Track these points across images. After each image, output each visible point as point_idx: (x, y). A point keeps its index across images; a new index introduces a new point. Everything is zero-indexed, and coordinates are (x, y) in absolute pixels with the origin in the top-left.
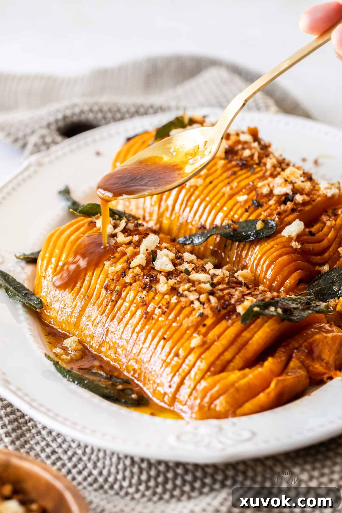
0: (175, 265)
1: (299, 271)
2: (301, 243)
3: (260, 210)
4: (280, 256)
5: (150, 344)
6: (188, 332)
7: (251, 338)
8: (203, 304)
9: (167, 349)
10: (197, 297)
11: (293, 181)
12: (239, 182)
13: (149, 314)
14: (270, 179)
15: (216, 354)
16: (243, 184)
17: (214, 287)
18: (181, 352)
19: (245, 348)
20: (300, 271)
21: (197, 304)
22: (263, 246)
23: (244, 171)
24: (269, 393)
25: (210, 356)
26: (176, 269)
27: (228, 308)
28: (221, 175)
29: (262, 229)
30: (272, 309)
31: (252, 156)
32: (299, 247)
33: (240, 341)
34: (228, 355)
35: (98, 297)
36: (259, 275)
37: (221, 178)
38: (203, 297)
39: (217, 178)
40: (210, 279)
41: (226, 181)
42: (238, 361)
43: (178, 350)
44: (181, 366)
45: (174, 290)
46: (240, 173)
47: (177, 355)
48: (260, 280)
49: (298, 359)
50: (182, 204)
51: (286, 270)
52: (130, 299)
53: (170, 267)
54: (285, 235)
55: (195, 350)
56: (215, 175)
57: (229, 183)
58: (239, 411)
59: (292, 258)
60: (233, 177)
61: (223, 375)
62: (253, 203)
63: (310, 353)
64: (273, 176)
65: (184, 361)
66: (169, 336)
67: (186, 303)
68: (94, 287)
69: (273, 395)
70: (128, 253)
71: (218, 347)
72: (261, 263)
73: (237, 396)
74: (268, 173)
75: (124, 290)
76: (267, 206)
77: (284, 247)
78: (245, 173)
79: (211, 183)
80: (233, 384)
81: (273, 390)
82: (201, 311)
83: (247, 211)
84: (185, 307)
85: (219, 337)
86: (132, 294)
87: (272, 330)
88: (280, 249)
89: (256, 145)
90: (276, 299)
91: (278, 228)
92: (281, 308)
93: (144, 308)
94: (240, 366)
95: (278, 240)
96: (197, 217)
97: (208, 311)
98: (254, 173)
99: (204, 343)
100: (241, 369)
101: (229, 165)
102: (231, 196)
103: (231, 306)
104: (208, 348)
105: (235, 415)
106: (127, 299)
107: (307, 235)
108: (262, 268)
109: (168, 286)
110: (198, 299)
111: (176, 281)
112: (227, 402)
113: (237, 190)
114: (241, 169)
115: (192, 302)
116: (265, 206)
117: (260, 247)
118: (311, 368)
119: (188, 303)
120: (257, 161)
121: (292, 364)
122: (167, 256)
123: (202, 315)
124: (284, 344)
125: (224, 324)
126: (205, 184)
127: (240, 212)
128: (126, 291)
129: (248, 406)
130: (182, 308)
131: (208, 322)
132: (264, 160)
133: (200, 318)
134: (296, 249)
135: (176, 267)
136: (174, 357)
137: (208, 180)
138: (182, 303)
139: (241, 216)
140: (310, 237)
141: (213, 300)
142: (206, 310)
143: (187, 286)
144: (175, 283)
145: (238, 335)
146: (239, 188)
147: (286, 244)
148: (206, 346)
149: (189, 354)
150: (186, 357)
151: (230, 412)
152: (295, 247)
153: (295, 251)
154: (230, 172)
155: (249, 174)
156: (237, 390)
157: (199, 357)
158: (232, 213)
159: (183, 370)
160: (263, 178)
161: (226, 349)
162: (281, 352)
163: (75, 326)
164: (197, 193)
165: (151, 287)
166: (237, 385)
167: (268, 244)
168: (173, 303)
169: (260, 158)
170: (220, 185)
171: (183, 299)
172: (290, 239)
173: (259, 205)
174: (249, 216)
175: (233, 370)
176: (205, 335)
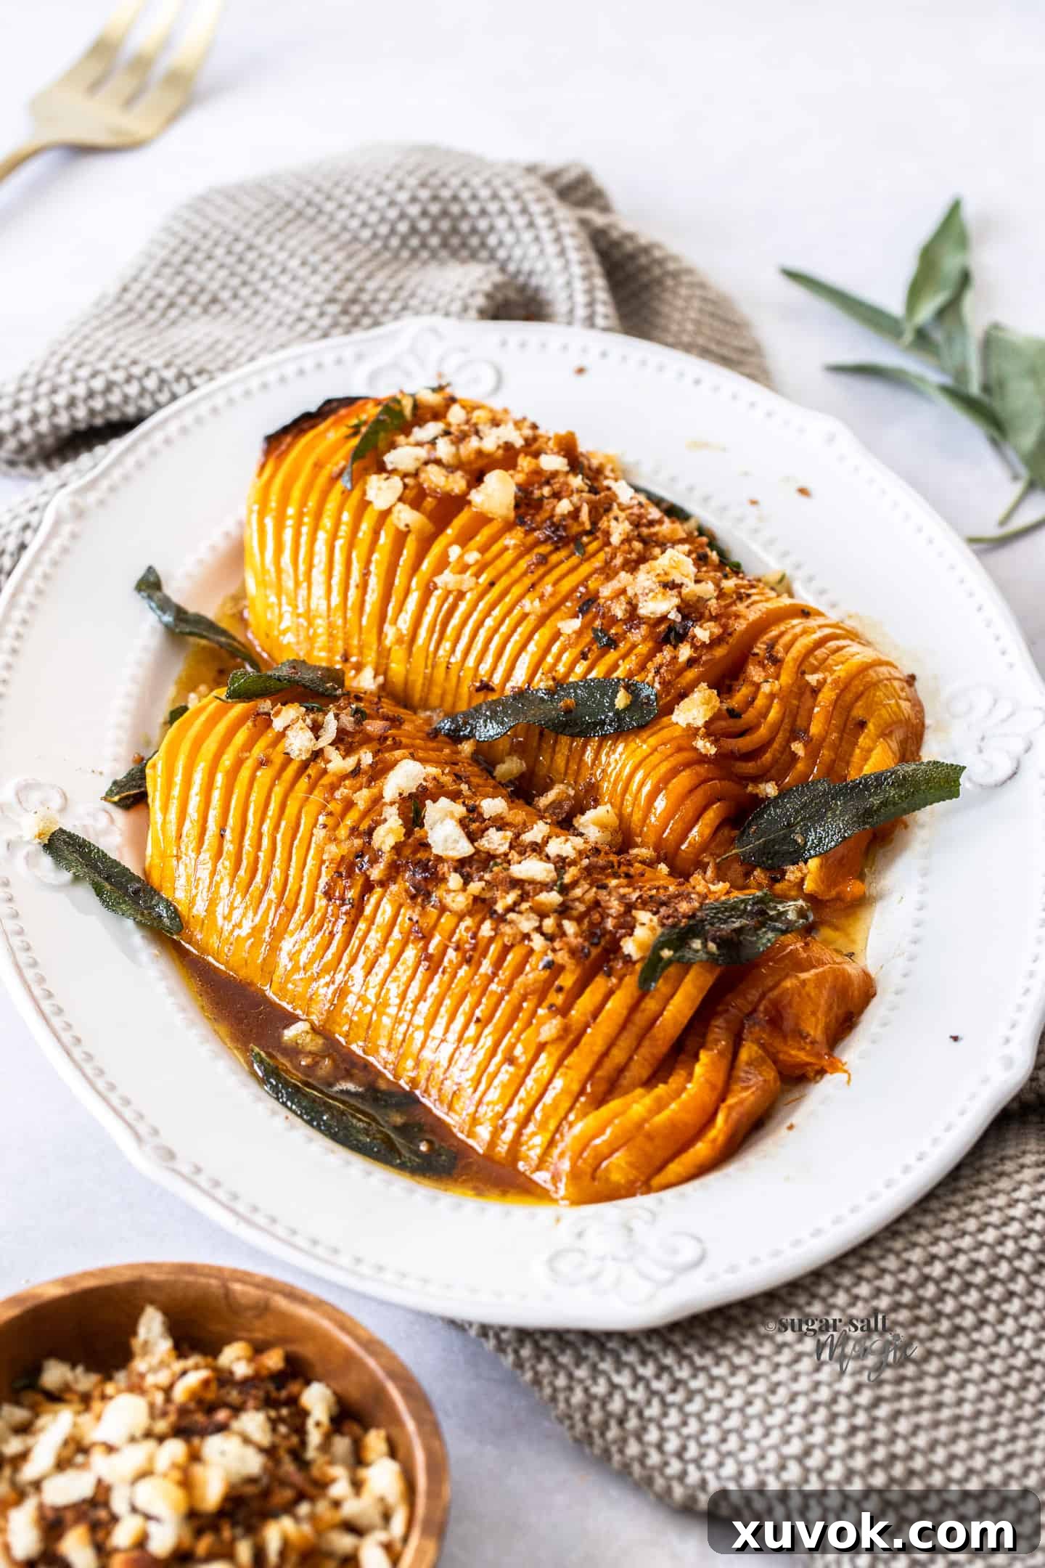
0: (472, 837)
1: (715, 806)
2: (713, 738)
3: (612, 655)
4: (674, 772)
5: (447, 1030)
6: (525, 1005)
7: (661, 1014)
8: (550, 938)
9: (487, 1041)
10: (537, 924)
11: (678, 581)
12: (555, 584)
13: (436, 959)
14: (623, 575)
15: (594, 1058)
16: (566, 585)
17: (567, 895)
18: (518, 1051)
19: (648, 1036)
20: (718, 804)
21: (538, 942)
22: (633, 746)
23: (562, 554)
24: (714, 1140)
25: (581, 1061)
26: (478, 851)
27: (603, 943)
28: (513, 564)
29: (627, 708)
30: (697, 944)
31: (575, 514)
32: (713, 750)
33: (640, 1019)
34: (618, 1055)
35: (310, 911)
36: (631, 815)
37: (515, 572)
38: (549, 924)
39: (506, 571)
40: (554, 874)
41: (527, 581)
42: (639, 1069)
43: (512, 1047)
44: (522, 1083)
45: (482, 906)
46: (554, 558)
47: (511, 1060)
48: (633, 826)
49: (757, 1041)
50: (432, 631)
51: (690, 806)
52: (386, 919)
53: (464, 848)
54: (680, 723)
55: (549, 1048)
56: (501, 564)
57: (533, 586)
58: (656, 1181)
59: (697, 774)
60: (542, 570)
61: (614, 1105)
62: (596, 639)
63: (776, 1021)
64: (632, 566)
65: (528, 1073)
66: (487, 1013)
67: (514, 938)
68: (296, 887)
69: (721, 1139)
70: (359, 803)
71: (595, 1039)
72: (634, 786)
73: (649, 1148)
74: (618, 561)
75: (368, 899)
76: (628, 645)
77: (680, 749)
78: (568, 558)
79: (492, 584)
80: (639, 1126)
81: (720, 1131)
82: (550, 956)
83: (584, 656)
84: (513, 946)
85: (595, 1015)
86: (387, 909)
87: (701, 989)
88: (671, 755)
89: (577, 481)
90: (699, 914)
91: (661, 703)
92: (714, 941)
93: (421, 944)
94: (645, 1074)
95: (665, 734)
96: (471, 662)
97: (562, 957)
98: (587, 558)
99: (566, 1029)
100: (649, 1083)
101: (530, 539)
102: (543, 619)
103: (608, 937)
104: (576, 1043)
105: (647, 1188)
106: (379, 920)
107: (724, 719)
108: (636, 798)
109: (467, 899)
110: (539, 929)
111: (483, 883)
112: (631, 1164)
113: (553, 602)
114: (557, 549)
115: (527, 936)
116: (623, 646)
117: (625, 746)
118: (781, 1056)
119: (519, 938)
120: (588, 526)
121: (744, 1055)
122: (452, 815)
123: (550, 965)
124: (720, 1008)
125: (599, 985)
126: (480, 589)
127: (566, 657)
128: (373, 900)
129: (675, 1168)
130: (506, 949)
131: (567, 980)
132: (603, 524)
133: (546, 974)
134: (706, 755)
135: (476, 844)
136: (502, 1063)
137: (484, 579)
138: (506, 939)
139: (571, 669)
140: (731, 722)
141: (570, 927)
142: (560, 954)
143: (511, 897)
144: (483, 889)
145: (634, 1008)
146: (559, 597)
147: (683, 743)
148: (571, 1037)
149: (536, 1058)
150: (531, 1065)
151: (639, 1184)
152: (703, 751)
153: (702, 759)
154: (532, 558)
155: (575, 560)
156: (650, 1137)
157: (559, 1064)
158: (550, 659)
159: (528, 1093)
160: (608, 572)
161: (611, 1045)
162: (717, 1030)
163: (262, 970)
164: (463, 606)
165: (428, 895)
166: (647, 1126)
167: (644, 742)
168: (483, 937)
169: (595, 519)
170: (516, 591)
171: (506, 929)
172: (692, 732)
173: (612, 643)
174: (590, 669)
175: (633, 1087)
176: (564, 1011)
